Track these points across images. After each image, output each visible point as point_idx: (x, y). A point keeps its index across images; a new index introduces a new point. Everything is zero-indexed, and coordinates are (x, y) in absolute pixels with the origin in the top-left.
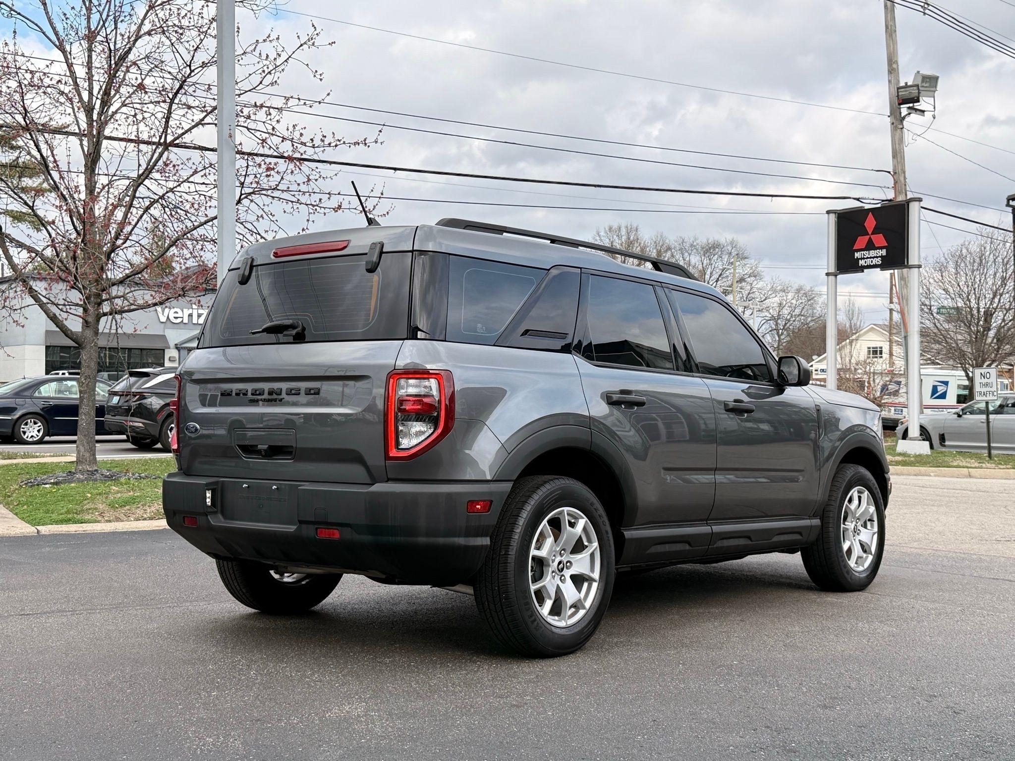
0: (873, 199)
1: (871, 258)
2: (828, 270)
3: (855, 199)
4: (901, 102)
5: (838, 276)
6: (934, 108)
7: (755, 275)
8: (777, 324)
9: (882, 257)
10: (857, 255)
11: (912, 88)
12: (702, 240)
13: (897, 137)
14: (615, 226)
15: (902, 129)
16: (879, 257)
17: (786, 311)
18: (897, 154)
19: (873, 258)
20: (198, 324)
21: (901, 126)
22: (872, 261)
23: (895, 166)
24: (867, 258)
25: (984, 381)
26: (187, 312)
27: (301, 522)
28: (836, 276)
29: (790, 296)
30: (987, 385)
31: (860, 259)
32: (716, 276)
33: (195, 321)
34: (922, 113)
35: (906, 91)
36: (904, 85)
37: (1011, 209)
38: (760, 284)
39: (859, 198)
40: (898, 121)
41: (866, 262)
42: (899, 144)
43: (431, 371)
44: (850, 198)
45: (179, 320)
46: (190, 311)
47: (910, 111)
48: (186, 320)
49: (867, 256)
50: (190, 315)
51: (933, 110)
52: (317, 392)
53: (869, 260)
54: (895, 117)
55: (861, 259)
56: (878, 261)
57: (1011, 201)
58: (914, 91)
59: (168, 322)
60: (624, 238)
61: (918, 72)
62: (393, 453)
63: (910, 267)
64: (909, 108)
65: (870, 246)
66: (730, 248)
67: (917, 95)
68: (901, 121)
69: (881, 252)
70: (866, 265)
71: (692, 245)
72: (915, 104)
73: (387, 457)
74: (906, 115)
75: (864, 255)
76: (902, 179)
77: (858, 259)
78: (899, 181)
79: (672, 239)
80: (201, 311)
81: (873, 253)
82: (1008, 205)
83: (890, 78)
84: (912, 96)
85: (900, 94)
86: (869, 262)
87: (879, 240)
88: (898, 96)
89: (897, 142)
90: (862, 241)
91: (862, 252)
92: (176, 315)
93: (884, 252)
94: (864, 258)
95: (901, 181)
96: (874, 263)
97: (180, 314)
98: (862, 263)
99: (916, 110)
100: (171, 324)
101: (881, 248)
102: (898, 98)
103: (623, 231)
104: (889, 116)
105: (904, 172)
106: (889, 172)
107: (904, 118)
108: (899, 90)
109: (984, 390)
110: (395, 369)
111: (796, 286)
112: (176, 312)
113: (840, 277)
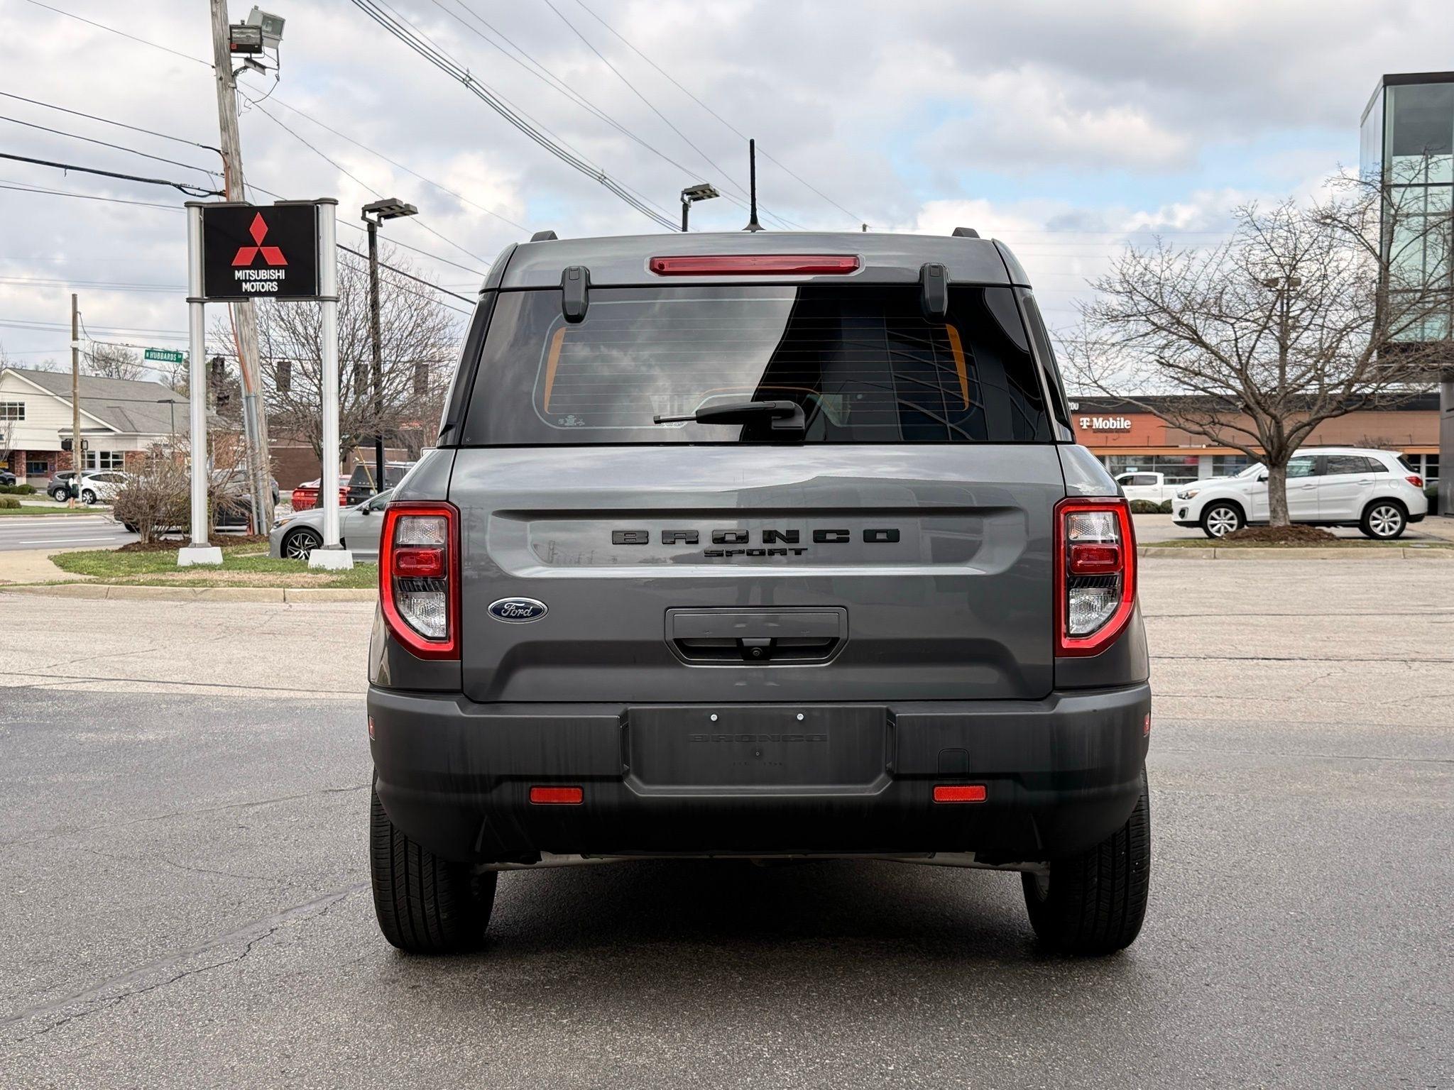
0: (199, 189)
1: (261, 281)
2: (190, 292)
3: (175, 185)
4: (235, 48)
5: (205, 304)
6: (278, 65)
9: (278, 280)
10: (239, 275)
11: (250, 31)
13: (227, 101)
15: (233, 88)
16: (275, 280)
18: (227, 125)
19: (266, 281)
21: (233, 85)
22: (263, 287)
23: (226, 144)
24: (255, 280)
27: (897, 777)
28: (203, 303)
31: (243, 281)
34: (261, 70)
35: (242, 33)
36: (239, 23)
37: (367, 223)
39: (181, 185)
40: (227, 78)
41: (253, 286)
42: (231, 111)
43: (1092, 500)
44: (169, 183)
47: (248, 64)
49: (255, 277)
51: (277, 67)
52: (893, 536)
53: (258, 283)
54: (224, 70)
55: (246, 281)
56: (274, 287)
57: (367, 212)
58: (254, 37)
61: (256, 8)
62: (1066, 643)
63: (324, 299)
64: (247, 59)
65: (259, 263)
67: (258, 41)
68: (233, 76)
69: (277, 274)
70: (253, 291)
72: (254, 55)
73: (1057, 650)
74: (241, 69)
75: (250, 275)
76: (237, 164)
77: (240, 282)
78: (232, 166)
81: (263, 274)
82: (364, 218)
83: (214, 10)
84: (251, 42)
85: (234, 35)
86: (258, 286)
87: (274, 254)
88: (231, 39)
89: (227, 108)
90: (245, 254)
91: (247, 271)
93: (282, 274)
94: (250, 281)
95: (235, 167)
96: (266, 288)
98: (246, 287)
99: (256, 64)
101: (278, 268)
102: (231, 43)
104: (213, 67)
105: (239, 154)
106: (219, 151)
107: (236, 73)
108: (234, 30)
110: (1066, 496)
113: (210, 306)
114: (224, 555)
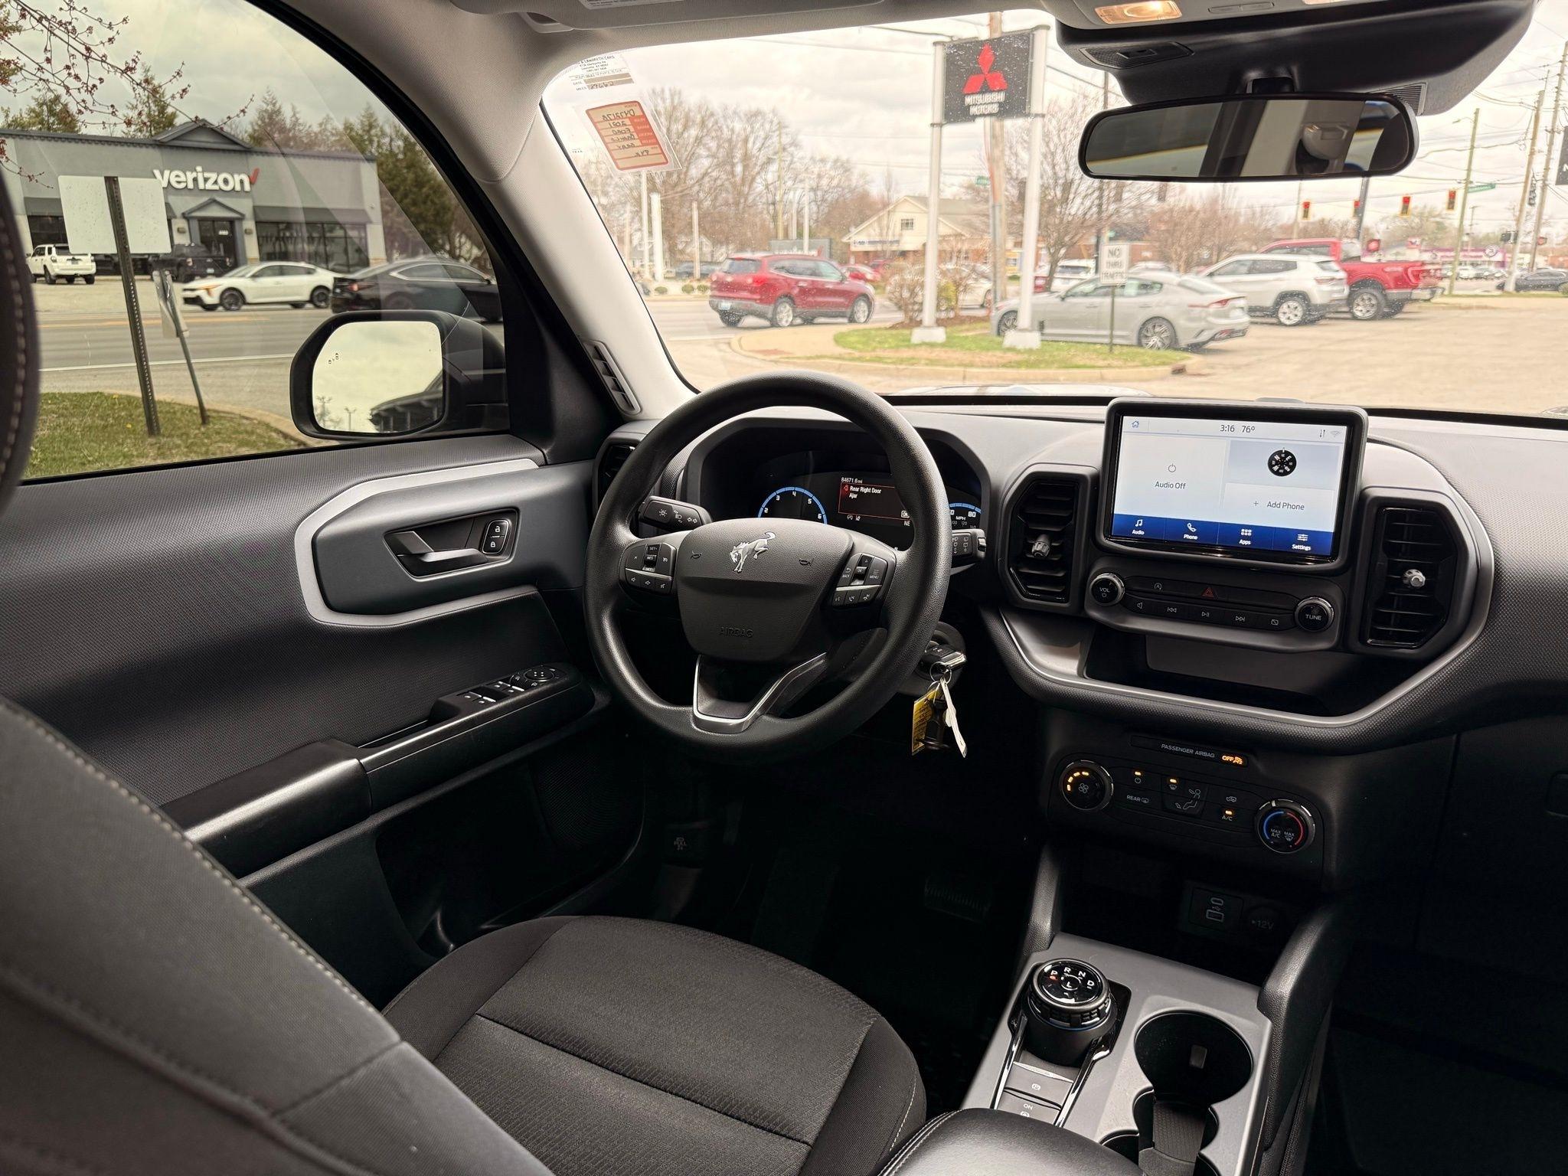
1: (985, 104)
2: (933, 120)
7: (794, 144)
8: (816, 195)
9: (999, 102)
10: (969, 100)
12: (744, 108)
14: (658, 90)
16: (996, 102)
17: (824, 182)
19: (989, 103)
20: (205, 190)
22: (986, 108)
24: (981, 104)
25: (1113, 259)
26: (190, 176)
28: (942, 126)
29: (828, 166)
30: (1115, 264)
31: (971, 105)
32: (758, 145)
33: (201, 186)
38: (801, 154)
41: (978, 109)
45: (182, 186)
46: (194, 175)
48: (191, 185)
49: (981, 101)
50: (195, 180)
53: (982, 106)
55: (973, 105)
56: (995, 108)
59: (170, 188)
60: (668, 102)
63: (1033, 116)
66: (771, 115)
69: (998, 97)
70: (978, 113)
71: (735, 113)
75: (977, 100)
77: (969, 106)
79: (715, 105)
80: (207, 175)
81: (988, 97)
86: (982, 109)
87: (997, 80)
90: (975, 82)
91: (975, 96)
92: (179, 179)
93: (1002, 96)
94: (976, 105)
96: (989, 110)
97: (183, 178)
98: (973, 110)
100: (174, 190)
101: (1000, 91)
103: (667, 95)
109: (1111, 270)
111: (833, 156)
112: (177, 176)
113: (947, 127)
114: (946, 333)
